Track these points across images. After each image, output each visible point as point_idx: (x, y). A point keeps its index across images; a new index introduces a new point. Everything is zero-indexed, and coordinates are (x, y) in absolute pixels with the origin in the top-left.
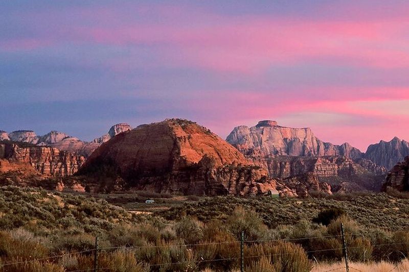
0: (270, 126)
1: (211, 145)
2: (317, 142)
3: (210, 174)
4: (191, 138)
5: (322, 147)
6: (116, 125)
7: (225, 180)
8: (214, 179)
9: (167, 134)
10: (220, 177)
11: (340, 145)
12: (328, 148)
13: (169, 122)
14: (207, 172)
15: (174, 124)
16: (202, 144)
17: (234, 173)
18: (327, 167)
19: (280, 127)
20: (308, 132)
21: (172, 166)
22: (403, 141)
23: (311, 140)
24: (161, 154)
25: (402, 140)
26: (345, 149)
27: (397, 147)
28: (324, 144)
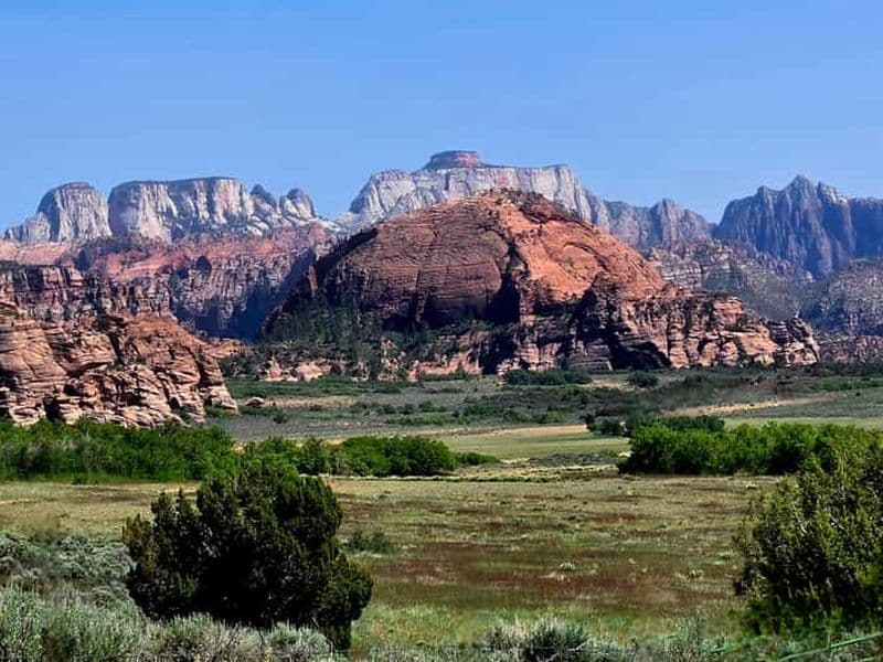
0: (464, 165)
1: (585, 248)
2: (589, 202)
3: (620, 320)
4: (546, 234)
5: (603, 215)
6: (60, 189)
7: (658, 330)
8: (629, 330)
9: (487, 228)
10: (644, 324)
11: (650, 206)
12: (619, 215)
13: (487, 198)
14: (611, 314)
15: (498, 203)
16: (568, 246)
17: (673, 313)
18: (678, 272)
19: (487, 166)
20: (565, 176)
21: (519, 307)
22: (820, 185)
23: (572, 198)
24: (478, 278)
25: (816, 184)
26: (664, 215)
27: (806, 204)
28: (609, 205)
